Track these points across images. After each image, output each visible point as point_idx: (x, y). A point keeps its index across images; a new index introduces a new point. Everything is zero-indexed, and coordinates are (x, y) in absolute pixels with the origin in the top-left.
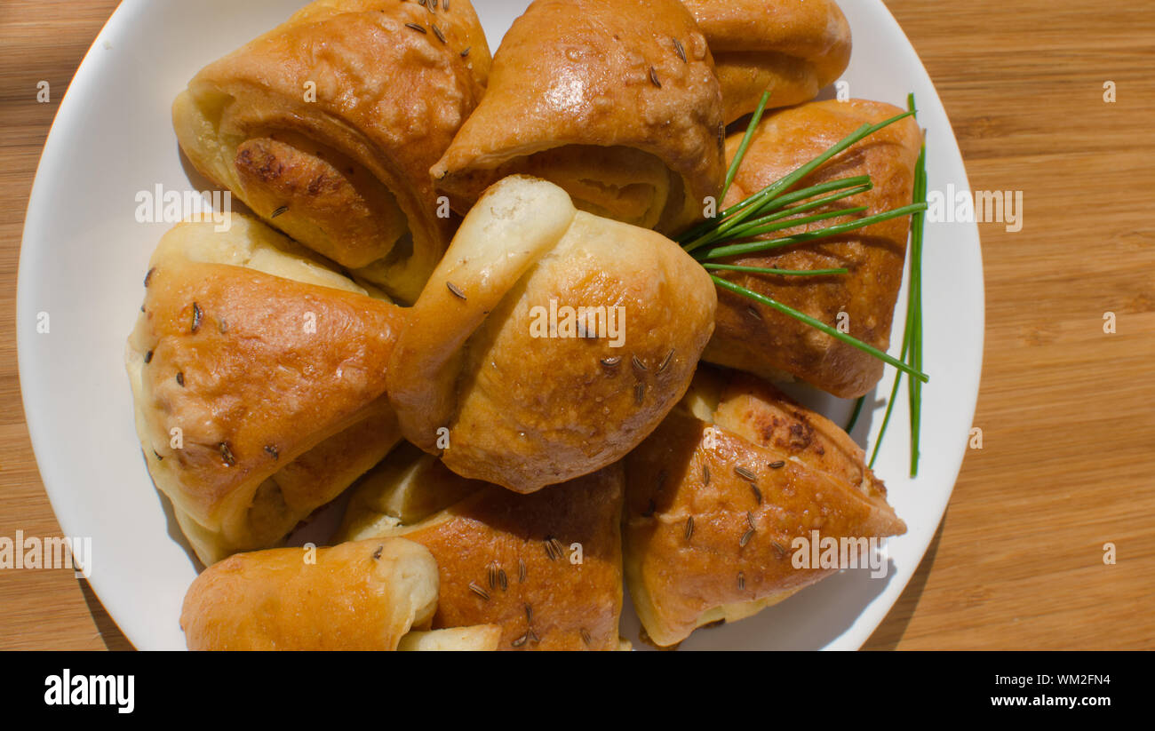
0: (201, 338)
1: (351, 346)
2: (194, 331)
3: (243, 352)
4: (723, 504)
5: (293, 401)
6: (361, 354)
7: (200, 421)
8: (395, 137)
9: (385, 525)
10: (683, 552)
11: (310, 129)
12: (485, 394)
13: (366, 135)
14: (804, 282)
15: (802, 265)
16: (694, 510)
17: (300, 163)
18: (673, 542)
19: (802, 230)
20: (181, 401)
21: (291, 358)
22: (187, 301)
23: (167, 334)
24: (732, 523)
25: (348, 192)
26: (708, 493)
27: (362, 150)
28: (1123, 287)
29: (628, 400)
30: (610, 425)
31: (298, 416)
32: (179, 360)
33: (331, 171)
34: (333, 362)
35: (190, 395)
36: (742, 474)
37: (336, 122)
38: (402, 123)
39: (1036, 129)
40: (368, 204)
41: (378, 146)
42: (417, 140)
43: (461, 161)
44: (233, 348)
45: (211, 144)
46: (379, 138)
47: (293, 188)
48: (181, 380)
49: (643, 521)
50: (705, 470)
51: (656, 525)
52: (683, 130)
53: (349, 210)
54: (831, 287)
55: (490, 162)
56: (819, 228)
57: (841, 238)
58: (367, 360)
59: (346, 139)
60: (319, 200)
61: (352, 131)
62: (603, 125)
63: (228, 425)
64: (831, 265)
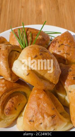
0: (34, 120)
1: (37, 96)
2: (33, 121)
3: (37, 113)
4: (64, 49)
5: (45, 105)
6: (38, 95)
7: (48, 120)
8: (5, 88)
9: (67, 98)
10: (70, 55)
11: (3, 102)
12: (45, 74)
13: (4, 93)
14: (32, 38)
15: (30, 38)
16: (64, 53)
17: (9, 105)
18: (69, 56)
19: (25, 38)
20: (45, 123)
21: (38, 105)
22: (29, 123)
23: (34, 127)
24: (66, 48)
25: (14, 98)
26: (62, 51)
27: (7, 94)
28: (38, 15)
29: (46, 53)
30: (50, 56)
31: (47, 104)
32: (38, 124)
33: (10, 100)
34: (40, 99)
35: (44, 122)
36: (59, 47)
37: (2, 97)
38: (3, 87)
39: (17, 24)
40: (16, 96)
41: (7, 91)
42: (6, 85)
43: (9, 75)
44: (36, 114)
45: (5, 121)
46: (5, 90)
47: (12, 106)
48: (41, 124)
49: (66, 62)
50: (59, 51)
51: (67, 59)
52: (8, 46)
53: (17, 98)
54: (33, 35)
55: (9, 71)
56: (25, 36)
57: (26, 33)
58: (40, 94)
59: (5, 96)
60: (15, 102)
61: (4, 95)
62: (5, 55)
63: (49, 115)
64: (30, 34)
